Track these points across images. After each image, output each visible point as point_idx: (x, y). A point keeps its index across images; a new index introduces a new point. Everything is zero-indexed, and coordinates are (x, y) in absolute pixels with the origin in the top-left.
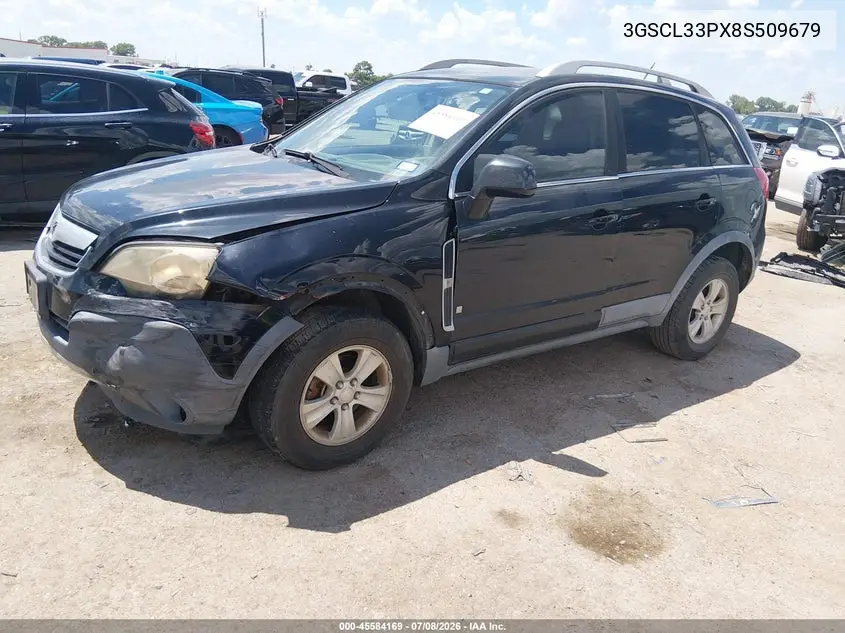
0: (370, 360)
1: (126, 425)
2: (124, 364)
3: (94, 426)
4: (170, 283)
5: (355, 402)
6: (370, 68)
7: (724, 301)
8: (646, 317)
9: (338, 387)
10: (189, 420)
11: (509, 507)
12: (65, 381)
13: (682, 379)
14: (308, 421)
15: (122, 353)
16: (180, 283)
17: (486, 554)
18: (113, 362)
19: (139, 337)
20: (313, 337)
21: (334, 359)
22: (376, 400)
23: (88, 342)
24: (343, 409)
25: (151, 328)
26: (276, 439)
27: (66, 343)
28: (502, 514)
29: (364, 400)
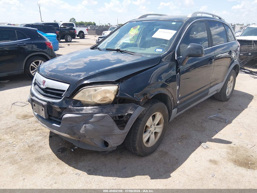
0: (159, 116)
1: (73, 150)
2: (86, 130)
3: (61, 153)
4: (101, 100)
5: (155, 131)
6: (75, 20)
7: (233, 82)
8: (217, 90)
9: (151, 127)
10: (109, 146)
11: (212, 158)
12: (40, 137)
13: (228, 107)
14: (144, 140)
15: (85, 127)
16: (105, 99)
17: (215, 175)
18: (82, 131)
19: (92, 120)
20: (146, 112)
21: (151, 118)
22: (159, 129)
23: (70, 124)
24: (152, 134)
25: (96, 117)
26: (137, 148)
27: (59, 126)
28: (211, 161)
29: (157, 130)
